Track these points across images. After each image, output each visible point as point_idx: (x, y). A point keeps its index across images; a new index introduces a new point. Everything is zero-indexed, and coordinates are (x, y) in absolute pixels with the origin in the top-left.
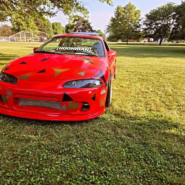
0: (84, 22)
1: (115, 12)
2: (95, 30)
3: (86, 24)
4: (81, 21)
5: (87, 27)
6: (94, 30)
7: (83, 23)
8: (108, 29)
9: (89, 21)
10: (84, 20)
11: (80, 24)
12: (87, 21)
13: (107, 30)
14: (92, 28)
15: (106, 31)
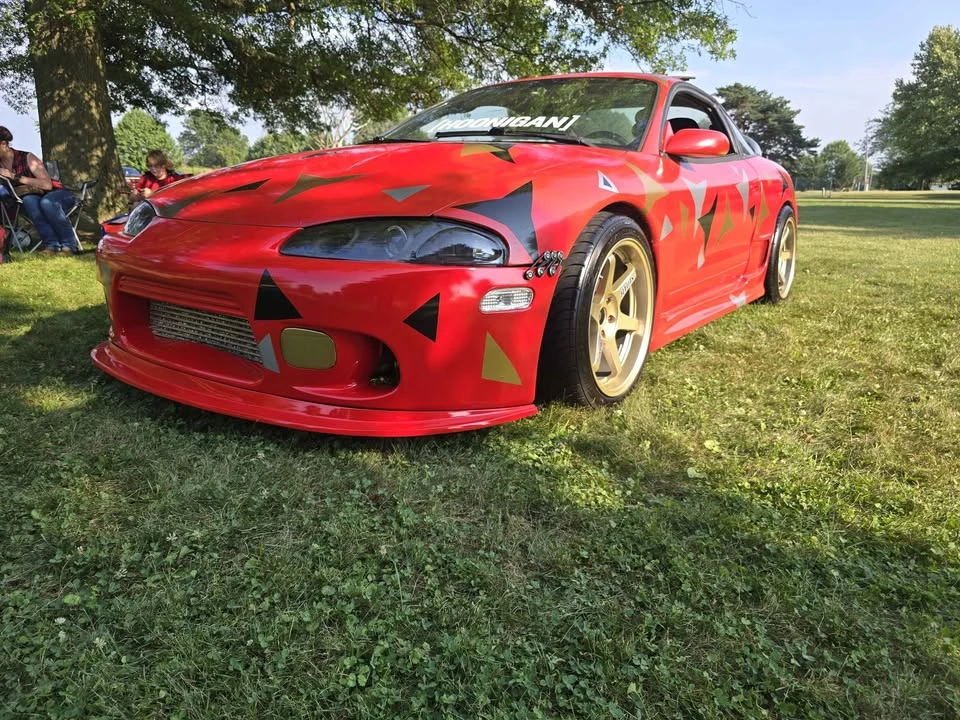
0: (763, 111)
1: (917, 58)
2: (812, 141)
3: (775, 115)
4: (753, 107)
5: (775, 130)
6: (809, 140)
7: (761, 116)
8: (879, 134)
9: (788, 105)
10: (765, 103)
11: (747, 118)
12: (782, 106)
13: (874, 140)
14: (799, 132)
15: (869, 146)
